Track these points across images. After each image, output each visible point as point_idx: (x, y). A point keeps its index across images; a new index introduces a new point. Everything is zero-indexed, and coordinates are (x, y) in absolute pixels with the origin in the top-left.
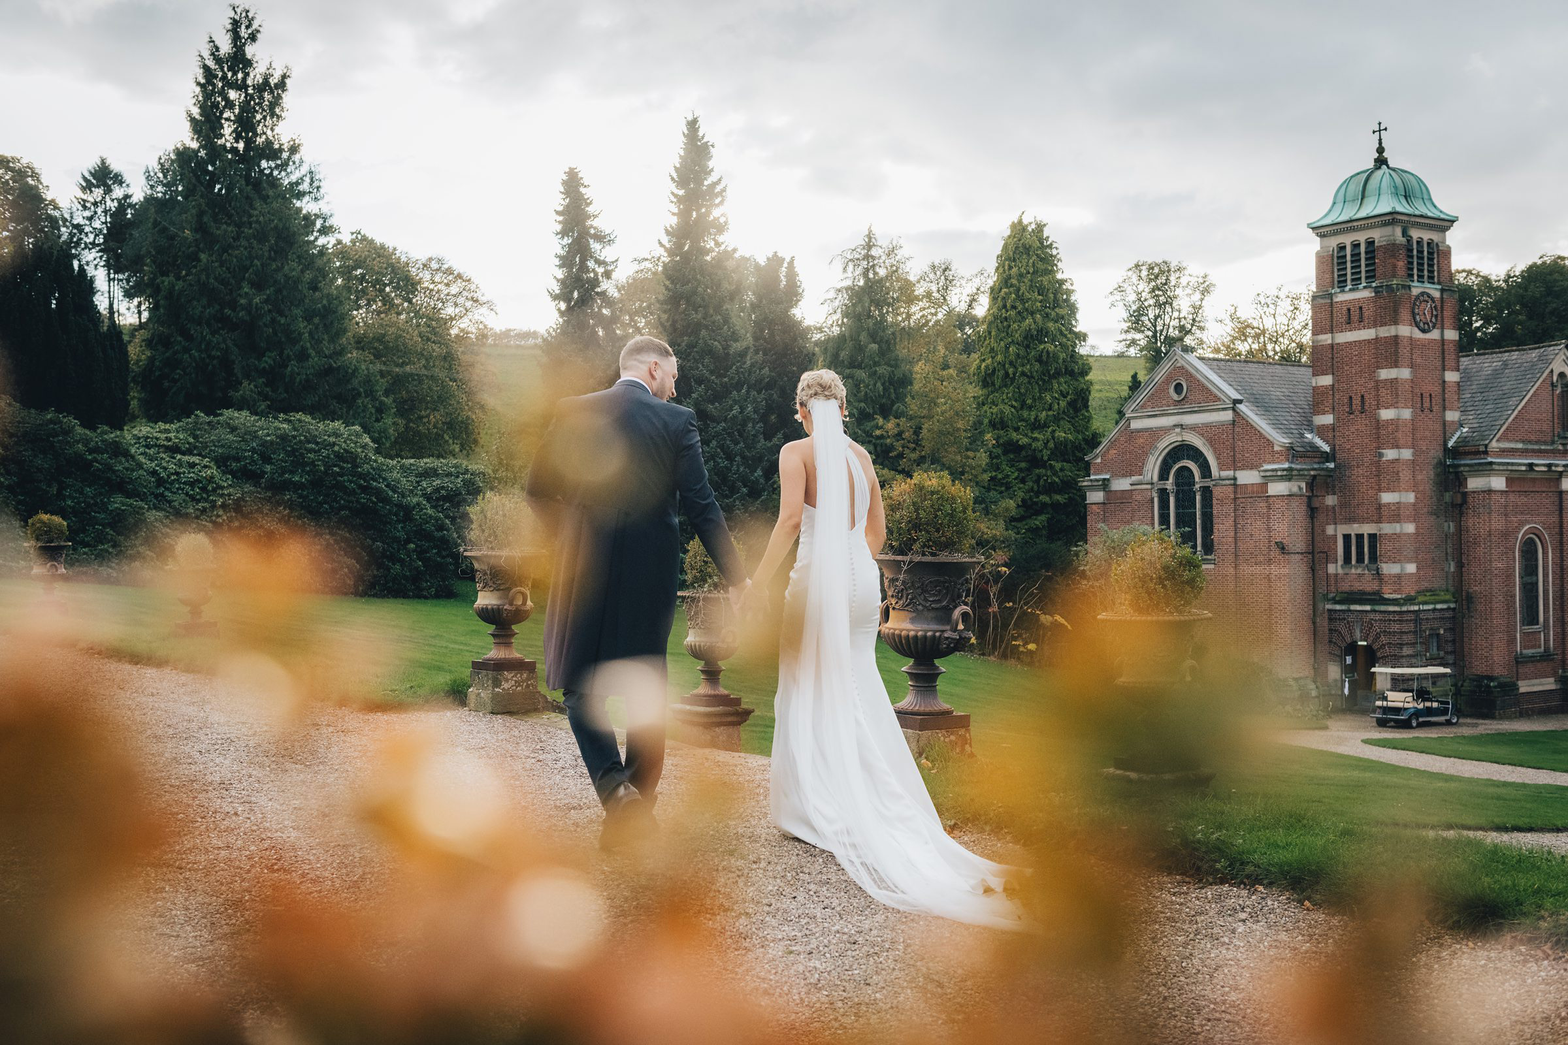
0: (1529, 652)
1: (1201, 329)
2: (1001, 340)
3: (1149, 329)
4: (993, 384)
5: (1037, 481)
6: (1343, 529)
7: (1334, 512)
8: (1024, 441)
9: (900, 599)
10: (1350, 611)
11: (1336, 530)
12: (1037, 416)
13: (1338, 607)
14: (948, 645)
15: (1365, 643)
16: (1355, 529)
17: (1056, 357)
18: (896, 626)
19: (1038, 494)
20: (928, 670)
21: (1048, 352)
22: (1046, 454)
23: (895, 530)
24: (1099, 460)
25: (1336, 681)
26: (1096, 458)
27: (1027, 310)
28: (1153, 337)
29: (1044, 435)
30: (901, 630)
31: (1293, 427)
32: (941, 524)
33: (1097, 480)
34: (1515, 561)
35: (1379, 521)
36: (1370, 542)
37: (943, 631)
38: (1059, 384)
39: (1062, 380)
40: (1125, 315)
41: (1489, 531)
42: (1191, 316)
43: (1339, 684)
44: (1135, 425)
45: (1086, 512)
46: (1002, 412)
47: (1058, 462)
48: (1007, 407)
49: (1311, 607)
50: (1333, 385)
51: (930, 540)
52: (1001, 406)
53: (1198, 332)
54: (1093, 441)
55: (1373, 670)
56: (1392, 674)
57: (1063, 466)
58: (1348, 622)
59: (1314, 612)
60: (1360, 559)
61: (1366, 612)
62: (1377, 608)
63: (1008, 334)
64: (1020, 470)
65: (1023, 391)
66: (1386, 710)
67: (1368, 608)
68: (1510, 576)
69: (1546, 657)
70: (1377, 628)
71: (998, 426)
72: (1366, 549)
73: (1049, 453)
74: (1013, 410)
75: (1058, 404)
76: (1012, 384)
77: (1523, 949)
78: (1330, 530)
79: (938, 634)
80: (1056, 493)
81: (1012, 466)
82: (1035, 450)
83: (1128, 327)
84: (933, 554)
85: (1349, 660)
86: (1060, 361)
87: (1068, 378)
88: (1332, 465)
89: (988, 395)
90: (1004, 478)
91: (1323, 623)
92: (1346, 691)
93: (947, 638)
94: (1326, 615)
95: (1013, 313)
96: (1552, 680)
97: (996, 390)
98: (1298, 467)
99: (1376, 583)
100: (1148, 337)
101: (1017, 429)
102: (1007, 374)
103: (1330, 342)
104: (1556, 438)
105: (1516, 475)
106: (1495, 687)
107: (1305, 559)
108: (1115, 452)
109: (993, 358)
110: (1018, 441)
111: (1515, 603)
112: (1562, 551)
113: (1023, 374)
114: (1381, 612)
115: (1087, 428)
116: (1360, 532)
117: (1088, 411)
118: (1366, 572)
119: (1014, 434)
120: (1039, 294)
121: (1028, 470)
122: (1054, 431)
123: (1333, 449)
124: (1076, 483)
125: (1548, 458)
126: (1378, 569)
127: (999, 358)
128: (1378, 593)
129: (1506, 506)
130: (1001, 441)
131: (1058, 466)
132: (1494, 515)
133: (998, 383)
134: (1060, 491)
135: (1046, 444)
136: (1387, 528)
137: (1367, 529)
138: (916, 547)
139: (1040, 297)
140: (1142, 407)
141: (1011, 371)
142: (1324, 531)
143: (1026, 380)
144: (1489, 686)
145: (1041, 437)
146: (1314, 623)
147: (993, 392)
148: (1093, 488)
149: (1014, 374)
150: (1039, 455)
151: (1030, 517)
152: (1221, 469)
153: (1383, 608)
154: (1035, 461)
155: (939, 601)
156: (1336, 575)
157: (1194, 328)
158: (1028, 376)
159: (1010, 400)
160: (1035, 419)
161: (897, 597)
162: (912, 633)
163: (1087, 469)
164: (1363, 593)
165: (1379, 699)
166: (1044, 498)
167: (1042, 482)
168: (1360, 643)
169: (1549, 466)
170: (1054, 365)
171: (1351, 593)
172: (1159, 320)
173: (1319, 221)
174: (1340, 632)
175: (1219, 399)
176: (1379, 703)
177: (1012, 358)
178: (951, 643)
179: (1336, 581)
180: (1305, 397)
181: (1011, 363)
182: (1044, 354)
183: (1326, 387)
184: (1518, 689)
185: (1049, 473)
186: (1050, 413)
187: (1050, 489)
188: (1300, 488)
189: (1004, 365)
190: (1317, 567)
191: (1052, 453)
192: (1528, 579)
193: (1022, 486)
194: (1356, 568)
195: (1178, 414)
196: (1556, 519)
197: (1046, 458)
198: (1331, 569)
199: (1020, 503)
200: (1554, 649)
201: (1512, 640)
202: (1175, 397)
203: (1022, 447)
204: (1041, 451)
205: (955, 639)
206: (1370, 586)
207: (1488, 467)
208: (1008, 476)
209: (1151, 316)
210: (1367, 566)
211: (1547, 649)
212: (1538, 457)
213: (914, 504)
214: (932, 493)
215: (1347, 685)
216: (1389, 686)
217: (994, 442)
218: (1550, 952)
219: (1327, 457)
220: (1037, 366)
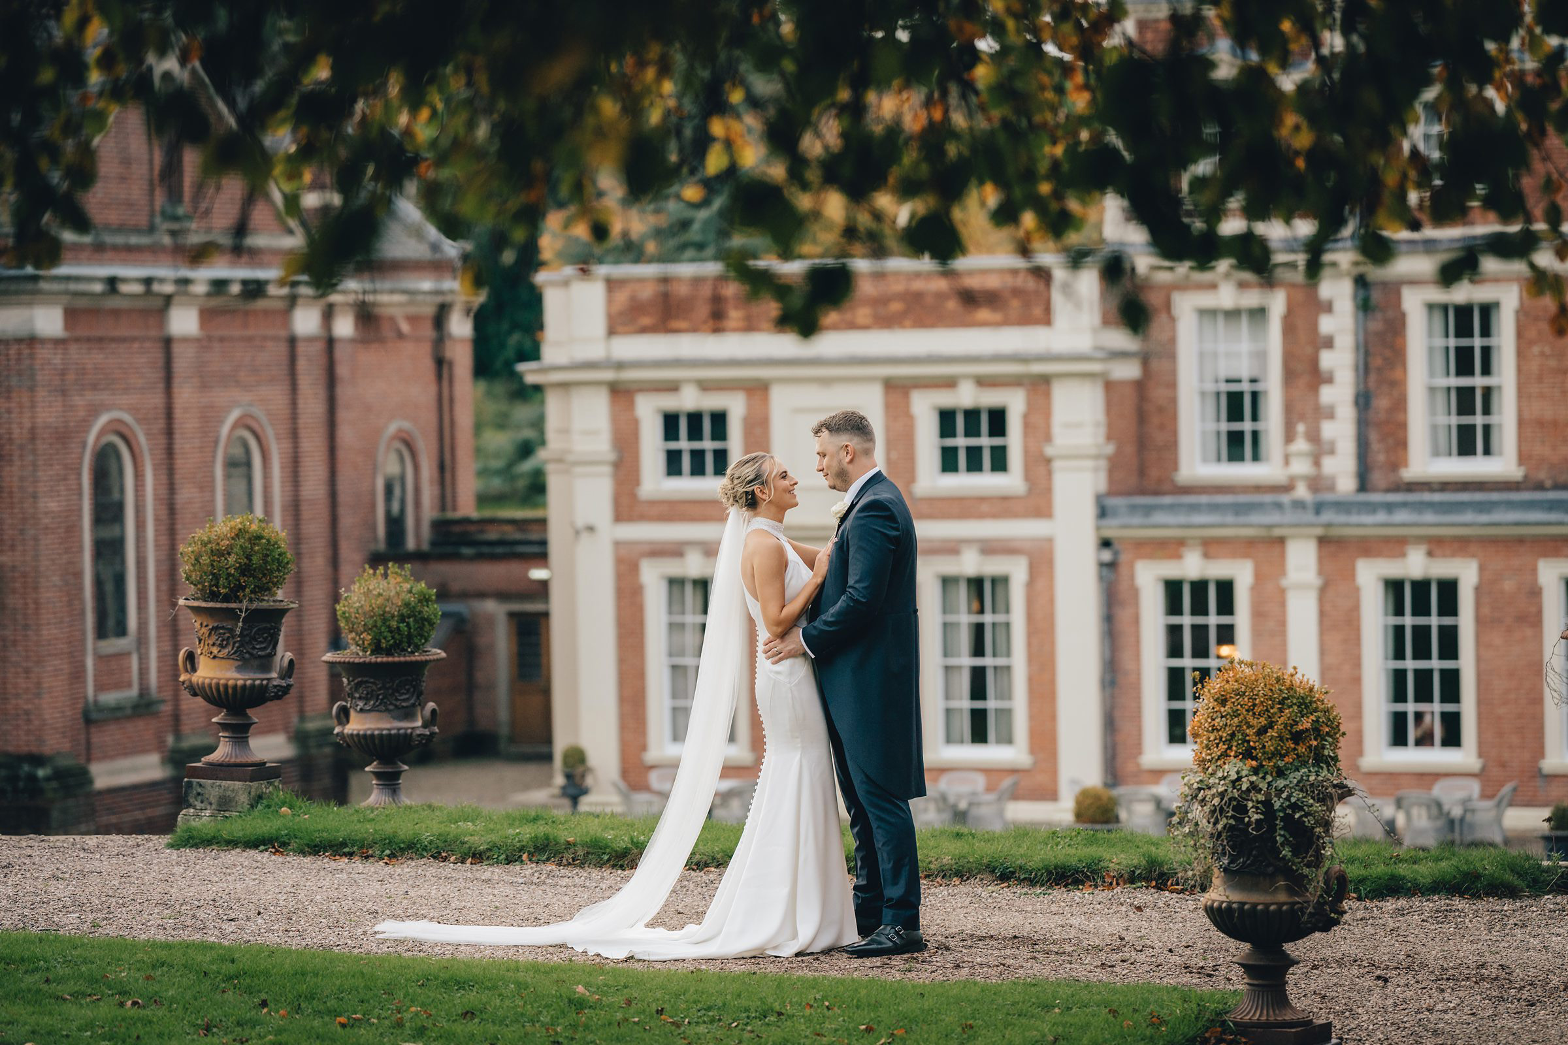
0: (110, 698)
34: (80, 494)
41: (33, 429)
68: (72, 529)
69: (144, 707)
96: (154, 758)
104: (158, 220)
105: (82, 303)
106: (48, 779)
111: (80, 588)
112: (171, 471)
125: (142, 264)
129: (63, 373)
132: (41, 393)
144: (33, 778)
169: (148, 281)
184: (90, 781)
192: (109, 532)
196: (156, 399)
200: (160, 688)
201: (78, 674)
207: (30, 286)
211: (144, 691)
212: (125, 262)
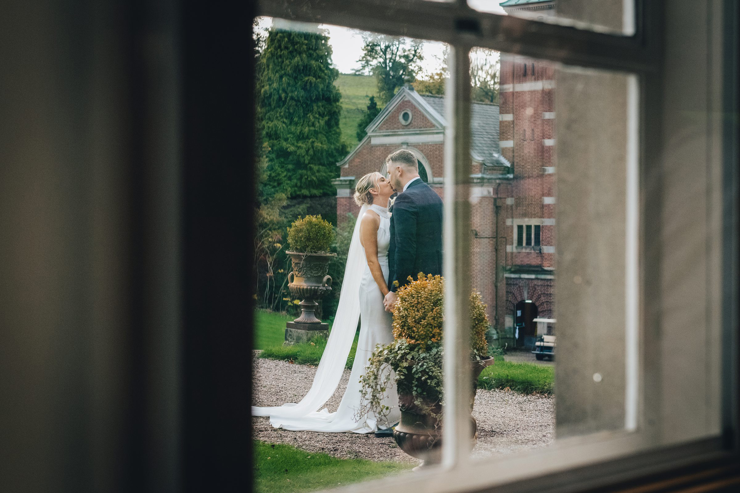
1: (421, 58)
2: (277, 72)
3: (381, 57)
4: (270, 105)
5: (300, 179)
6: (517, 222)
7: (512, 209)
8: (292, 149)
9: (300, 272)
10: (520, 278)
11: (512, 222)
12: (301, 131)
13: (513, 276)
14: (321, 293)
15: (530, 301)
16: (525, 222)
17: (316, 87)
18: (298, 284)
19: (301, 188)
20: (311, 304)
21: (311, 83)
22: (307, 159)
23: (299, 241)
24: (347, 166)
25: (510, 328)
26: (345, 164)
27: (296, 50)
28: (383, 63)
29: (306, 145)
30: (300, 286)
31: (485, 148)
32: (319, 239)
33: (345, 181)
35: (542, 217)
36: (535, 231)
37: (318, 287)
38: (318, 107)
39: (320, 104)
40: (364, 45)
42: (413, 48)
43: (512, 330)
44: (375, 141)
45: (336, 204)
46: (276, 126)
47: (315, 165)
48: (280, 123)
49: (494, 276)
50: (513, 121)
51: (314, 246)
52: (275, 122)
53: (418, 60)
54: (343, 151)
55: (535, 320)
56: (549, 323)
57: (319, 168)
58: (519, 287)
59: (496, 279)
60: (529, 243)
61: (532, 279)
62: (540, 276)
63: (281, 68)
64: (288, 170)
65: (291, 111)
66: (543, 348)
67: (533, 276)
70: (539, 291)
71: (273, 137)
72: (533, 236)
73: (309, 158)
74: (284, 125)
75: (319, 122)
76: (284, 105)
77: (538, 395)
78: (509, 222)
79: (316, 288)
80: (314, 188)
81: (282, 167)
82: (299, 155)
83: (365, 54)
84: (315, 252)
85: (519, 313)
86: (320, 90)
87: (324, 102)
88: (511, 176)
89: (266, 114)
90: (276, 176)
91: (502, 286)
92: (517, 336)
93: (321, 290)
94: (504, 282)
95: (285, 52)
97: (272, 110)
98: (488, 177)
99: (539, 259)
100: (380, 63)
101: (286, 140)
102: (280, 98)
103: (511, 90)
107: (491, 242)
108: (359, 160)
109: (270, 85)
110: (287, 149)
113: (292, 98)
114: (542, 279)
115: (338, 141)
116: (529, 224)
117: (338, 128)
118: (533, 251)
119: (284, 143)
120: (305, 39)
121: (294, 170)
122: (313, 142)
123: (513, 164)
124: (329, 182)
126: (540, 249)
127: (275, 85)
128: (540, 266)
130: (275, 148)
131: (316, 168)
133: (273, 104)
134: (317, 187)
135: (307, 151)
136: (548, 222)
137: (534, 222)
138: (308, 249)
139: (306, 42)
140: (380, 129)
141: (283, 95)
142: (504, 223)
143: (294, 103)
145: (304, 146)
146: (496, 287)
147: (269, 111)
148: (342, 186)
149: (286, 98)
150: (302, 160)
151: (294, 206)
152: (434, 176)
153: (543, 277)
154: (299, 165)
155: (317, 273)
156: (512, 253)
157: (416, 58)
158: (295, 100)
159: (282, 117)
160: (300, 132)
161: (299, 271)
162: (305, 287)
163: (338, 172)
164: (530, 266)
165: (539, 341)
166: (305, 192)
167: (303, 180)
168: (527, 301)
170: (315, 93)
171: (522, 266)
172: (389, 49)
173: (507, 2)
174: (514, 294)
175: (434, 126)
176: (538, 344)
177: (285, 86)
178: (322, 292)
179: (512, 258)
180: (495, 127)
181: (284, 90)
182: (308, 84)
183: (509, 122)
185: (309, 173)
186: (312, 128)
187: (311, 184)
188: (489, 192)
189: (278, 91)
190: (499, 248)
191: (311, 159)
193: (289, 182)
194: (526, 248)
195: (405, 135)
197: (307, 162)
198: (509, 249)
199: (289, 196)
202: (403, 122)
203: (289, 154)
204: (303, 157)
205: (324, 290)
206: (534, 261)
208: (279, 174)
209: (383, 46)
210: (533, 247)
213: (308, 230)
214: (316, 225)
215: (517, 331)
216: (546, 332)
217: (270, 149)
218: (547, 396)
219: (508, 170)
220: (302, 93)
